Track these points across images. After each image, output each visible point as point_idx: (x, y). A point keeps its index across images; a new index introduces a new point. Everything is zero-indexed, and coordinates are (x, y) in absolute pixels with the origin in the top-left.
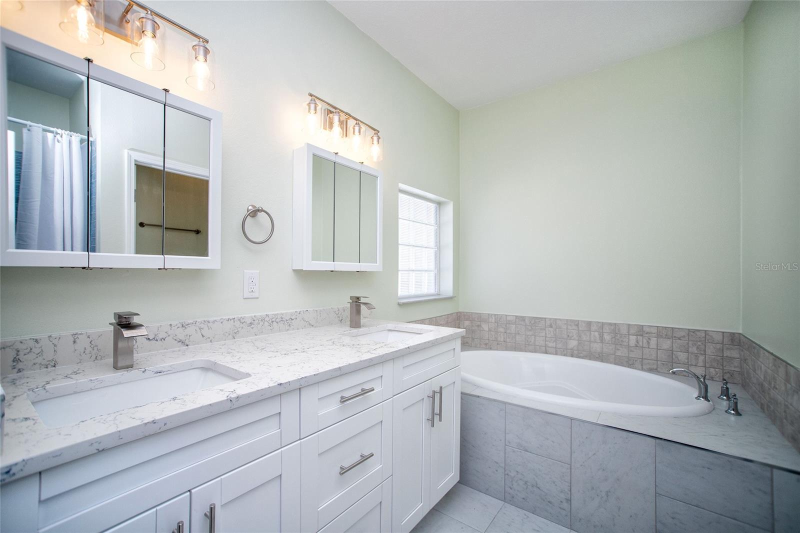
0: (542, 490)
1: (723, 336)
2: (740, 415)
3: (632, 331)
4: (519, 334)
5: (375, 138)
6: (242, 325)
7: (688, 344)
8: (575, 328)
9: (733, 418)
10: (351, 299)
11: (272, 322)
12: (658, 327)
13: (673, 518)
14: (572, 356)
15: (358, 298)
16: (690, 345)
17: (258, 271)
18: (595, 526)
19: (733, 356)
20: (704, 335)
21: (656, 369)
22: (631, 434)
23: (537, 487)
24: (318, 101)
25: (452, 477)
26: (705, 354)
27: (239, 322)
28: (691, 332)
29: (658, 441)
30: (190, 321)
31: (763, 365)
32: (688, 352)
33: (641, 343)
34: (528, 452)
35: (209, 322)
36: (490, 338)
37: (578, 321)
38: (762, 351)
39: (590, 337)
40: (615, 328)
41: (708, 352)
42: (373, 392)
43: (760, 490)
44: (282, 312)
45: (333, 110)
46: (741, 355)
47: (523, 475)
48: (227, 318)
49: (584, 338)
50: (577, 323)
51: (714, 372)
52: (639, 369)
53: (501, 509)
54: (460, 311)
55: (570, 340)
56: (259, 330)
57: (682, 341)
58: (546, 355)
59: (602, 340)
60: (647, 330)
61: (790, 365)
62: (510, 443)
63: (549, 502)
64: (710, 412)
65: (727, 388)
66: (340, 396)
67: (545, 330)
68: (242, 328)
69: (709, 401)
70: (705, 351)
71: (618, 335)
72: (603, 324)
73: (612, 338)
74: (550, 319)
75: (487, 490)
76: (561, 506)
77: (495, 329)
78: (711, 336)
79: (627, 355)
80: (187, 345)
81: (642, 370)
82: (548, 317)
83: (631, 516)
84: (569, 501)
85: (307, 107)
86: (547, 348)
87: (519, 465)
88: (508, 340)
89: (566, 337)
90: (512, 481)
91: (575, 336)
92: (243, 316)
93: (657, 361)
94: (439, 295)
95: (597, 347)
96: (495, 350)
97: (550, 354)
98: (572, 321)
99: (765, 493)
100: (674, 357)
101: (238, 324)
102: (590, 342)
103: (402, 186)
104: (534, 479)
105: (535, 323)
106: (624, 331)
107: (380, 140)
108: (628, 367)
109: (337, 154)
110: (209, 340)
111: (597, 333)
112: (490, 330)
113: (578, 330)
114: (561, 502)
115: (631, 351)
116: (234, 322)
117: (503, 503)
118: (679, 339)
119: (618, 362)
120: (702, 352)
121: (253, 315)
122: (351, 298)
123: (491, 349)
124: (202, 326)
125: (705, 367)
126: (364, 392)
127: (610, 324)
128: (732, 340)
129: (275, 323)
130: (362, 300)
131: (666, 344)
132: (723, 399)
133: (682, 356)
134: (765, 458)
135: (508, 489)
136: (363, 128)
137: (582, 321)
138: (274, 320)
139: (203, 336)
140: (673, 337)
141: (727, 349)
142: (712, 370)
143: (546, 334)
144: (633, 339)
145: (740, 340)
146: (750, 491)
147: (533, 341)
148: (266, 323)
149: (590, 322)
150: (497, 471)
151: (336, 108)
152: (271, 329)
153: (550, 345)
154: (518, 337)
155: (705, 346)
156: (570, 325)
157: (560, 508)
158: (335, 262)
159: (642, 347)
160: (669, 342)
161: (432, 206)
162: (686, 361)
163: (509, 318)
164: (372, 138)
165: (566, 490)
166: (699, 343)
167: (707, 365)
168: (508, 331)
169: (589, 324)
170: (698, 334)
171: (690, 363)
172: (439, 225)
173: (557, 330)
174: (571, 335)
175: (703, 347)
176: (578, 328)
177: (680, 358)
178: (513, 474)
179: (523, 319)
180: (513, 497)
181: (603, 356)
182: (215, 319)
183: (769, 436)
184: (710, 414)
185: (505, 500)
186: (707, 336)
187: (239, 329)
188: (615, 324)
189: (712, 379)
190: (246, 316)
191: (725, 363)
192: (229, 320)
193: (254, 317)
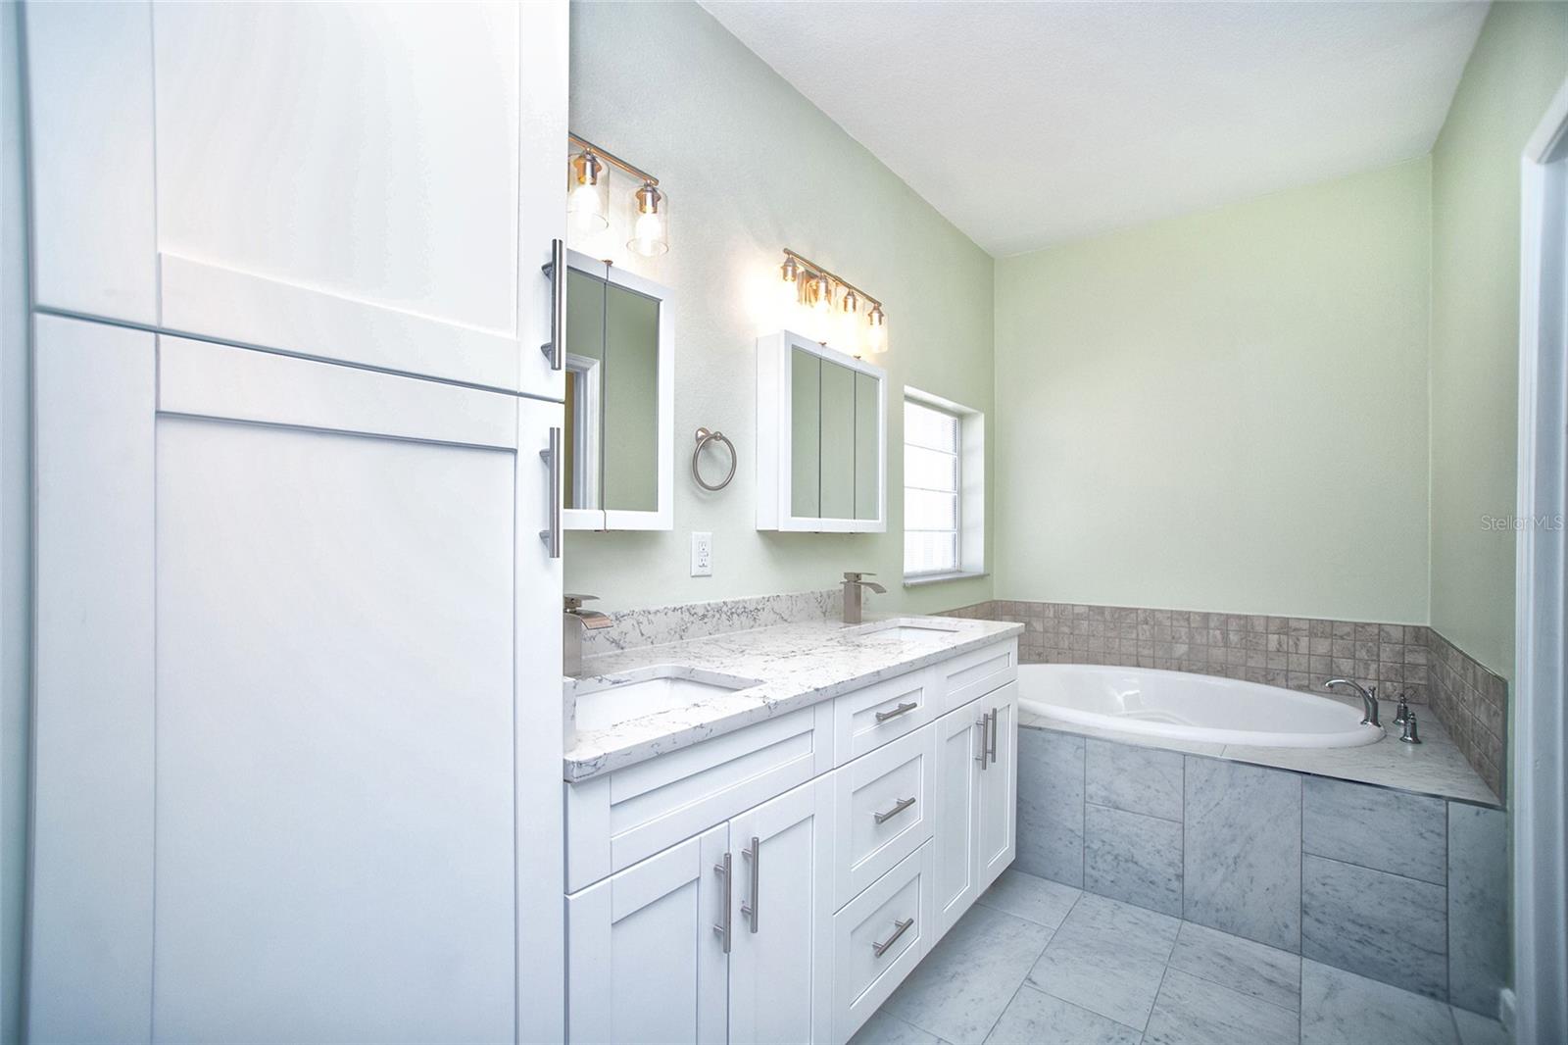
0: (1141, 866)
1: (1404, 632)
2: (1420, 743)
3: (1272, 628)
4: (1094, 636)
5: (876, 315)
6: (692, 619)
7: (1354, 645)
8: (1185, 624)
9: (1410, 748)
10: (845, 577)
11: (732, 613)
12: (1310, 620)
13: (1324, 885)
14: (1180, 670)
15: (858, 576)
16: (1358, 647)
17: (710, 534)
18: (1217, 911)
19: (1418, 662)
20: (1376, 631)
21: (1308, 687)
22: (1269, 771)
23: (1132, 861)
24: (796, 260)
25: (1004, 853)
26: (1379, 661)
27: (687, 613)
28: (1359, 627)
29: (1305, 777)
30: (626, 612)
31: (1451, 671)
32: (1354, 658)
33: (1285, 647)
34: (1120, 809)
35: (649, 613)
36: (1046, 645)
37: (1190, 612)
38: (1452, 650)
39: (1208, 639)
40: (1247, 622)
41: (1383, 656)
42: (914, 709)
43: (1432, 832)
44: (744, 598)
45: (818, 274)
46: (1428, 660)
47: (1112, 846)
48: (673, 606)
49: (1198, 639)
50: (1186, 616)
51: (1391, 688)
52: (1283, 687)
53: (1079, 899)
54: (995, 598)
55: (1176, 643)
56: (714, 627)
57: (1345, 641)
58: (1138, 669)
59: (1226, 643)
60: (1293, 624)
61: (1479, 665)
62: (1091, 798)
63: (1151, 882)
64: (1379, 741)
65: (1406, 707)
66: (875, 714)
67: (1136, 628)
68: (693, 623)
69: (1379, 726)
70: (1378, 656)
71: (1251, 635)
72: (1228, 616)
73: (1242, 639)
74: (1145, 610)
75: (1056, 874)
76: (1169, 886)
77: (1054, 628)
78: (1387, 633)
79: (1264, 665)
80: (622, 648)
81: (1287, 687)
82: (1141, 607)
83: (1268, 889)
84: (1181, 877)
85: (782, 271)
86: (1140, 659)
87: (1107, 831)
88: (1076, 646)
89: (1170, 638)
90: (1095, 857)
91: (1184, 638)
92: (693, 603)
93: (1309, 673)
94: (961, 572)
95: (1218, 654)
96: (1054, 663)
97: (1144, 667)
98: (1180, 613)
99: (1439, 834)
100: (1334, 666)
101: (686, 616)
102: (1208, 645)
103: (909, 390)
104: (1129, 849)
105: (1120, 616)
106: (1260, 628)
107: (883, 318)
108: (1266, 684)
109: (823, 344)
110: (650, 640)
111: (1219, 632)
112: (1046, 631)
113: (1189, 628)
114: (1170, 880)
115: (1271, 659)
116: (682, 613)
117: (1081, 891)
118: (1342, 638)
119: (1251, 677)
120: (1375, 658)
121: (706, 602)
122: (846, 575)
123: (1047, 662)
124: (641, 619)
125: (1379, 680)
126: (903, 709)
127: (1239, 617)
128: (1417, 638)
129: (735, 616)
130: (864, 579)
131: (1322, 646)
132: (1400, 724)
133: (1346, 665)
134: (1440, 790)
135: (1088, 870)
136: (860, 300)
137: (1196, 613)
138: (733, 610)
139: (642, 635)
140: (1332, 635)
141: (1410, 651)
142: (1388, 684)
143: (1138, 635)
144: (1274, 638)
145: (1427, 637)
146: (1421, 834)
147: (1116, 646)
148: (724, 616)
149: (1209, 614)
150: (1071, 843)
151: (821, 271)
152: (730, 625)
153: (1146, 652)
154: (1092, 640)
155: (1379, 648)
156: (1177, 620)
157: (1167, 889)
158: (822, 519)
159: (1288, 653)
160: (1327, 642)
161: (949, 420)
162: (1352, 672)
163: (1076, 610)
164: (870, 315)
165: (1176, 861)
166: (1370, 644)
167: (1381, 678)
168: (1076, 632)
169: (1206, 616)
170: (1369, 629)
171: (1357, 675)
172: (960, 453)
173: (1156, 628)
174: (1177, 636)
175: (1375, 649)
176: (1189, 624)
177: (1342, 668)
178: (1095, 846)
179: (1101, 610)
180: (1097, 881)
181: (1227, 668)
182: (657, 607)
183: (1451, 766)
184: (1379, 744)
185: (1084, 888)
186: (1382, 633)
187: (689, 625)
188: (1246, 617)
189: (1388, 698)
190: (698, 603)
191: (1407, 673)
192: (675, 609)
193: (709, 605)
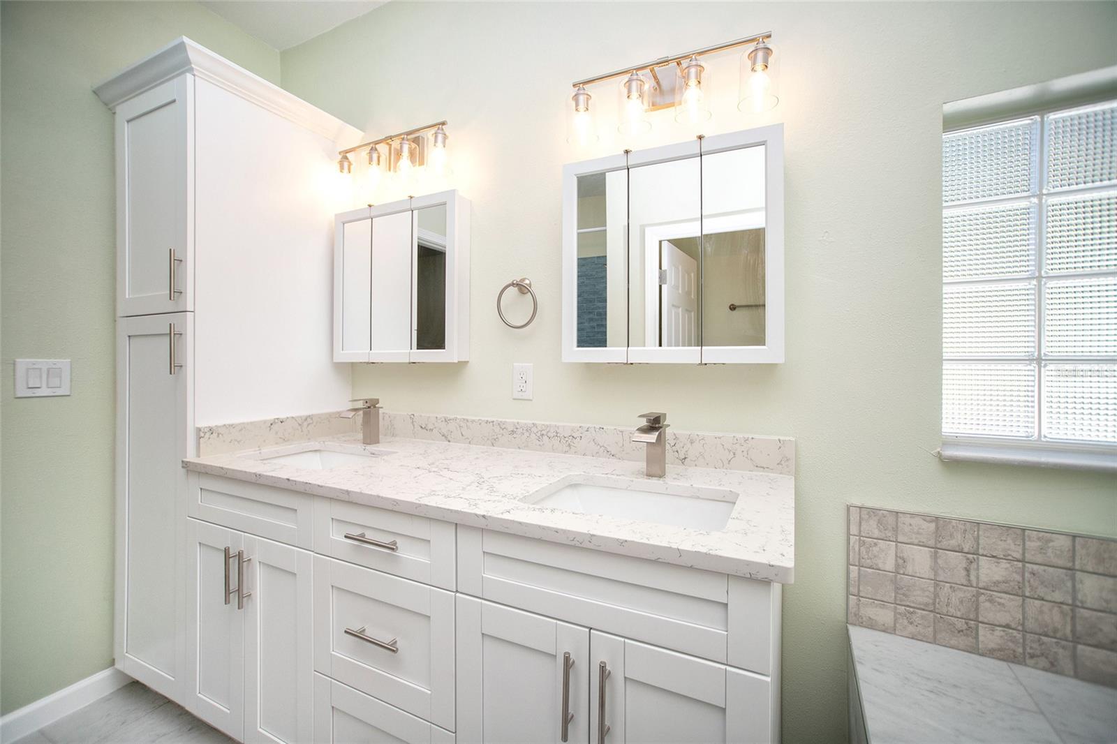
5: (760, 56)
6: (502, 432)
11: (542, 435)
27: (498, 427)
30: (452, 417)
35: (467, 421)
44: (558, 424)
48: (486, 419)
56: (523, 443)
68: (503, 435)
80: (449, 441)
92: (503, 420)
101: (497, 429)
110: (469, 441)
116: (493, 425)
121: (516, 421)
124: (462, 424)
129: (546, 438)
138: (543, 432)
139: (462, 435)
148: (533, 436)
152: (540, 445)
158: (629, 348)
182: (474, 418)
187: (499, 436)
190: (507, 420)
192: (487, 422)
193: (518, 423)
